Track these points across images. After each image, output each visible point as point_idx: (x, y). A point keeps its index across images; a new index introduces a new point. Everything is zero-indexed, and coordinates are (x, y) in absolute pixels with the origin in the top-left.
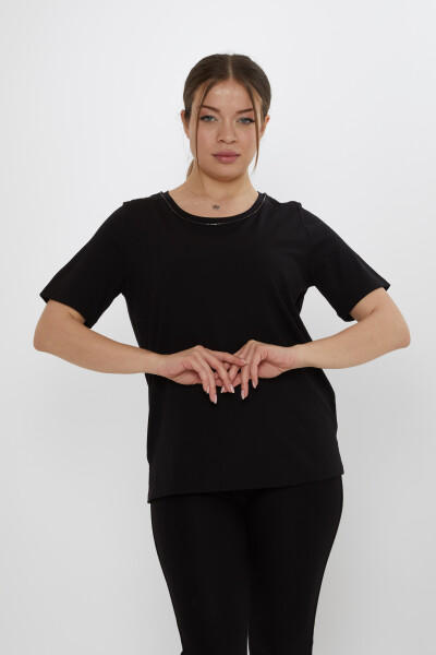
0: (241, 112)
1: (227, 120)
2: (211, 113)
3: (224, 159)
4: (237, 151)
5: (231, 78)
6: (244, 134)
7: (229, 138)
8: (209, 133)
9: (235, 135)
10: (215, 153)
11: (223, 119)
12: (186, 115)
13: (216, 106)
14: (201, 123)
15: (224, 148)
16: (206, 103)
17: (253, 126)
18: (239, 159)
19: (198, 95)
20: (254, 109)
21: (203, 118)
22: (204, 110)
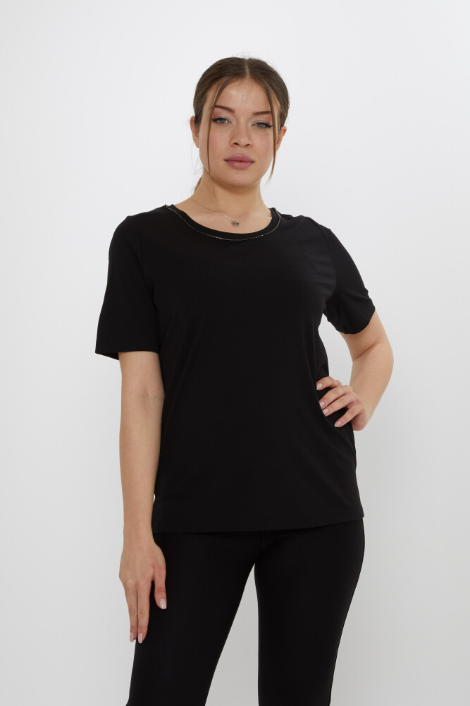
0: (257, 114)
1: (242, 121)
2: (224, 114)
3: (237, 164)
4: (253, 157)
5: (248, 76)
6: (259, 139)
7: (244, 141)
8: (222, 137)
9: (250, 139)
10: (226, 157)
11: (238, 120)
12: (196, 121)
13: (231, 106)
14: (213, 125)
15: (239, 152)
16: (219, 103)
17: (270, 131)
18: (252, 167)
19: (211, 95)
20: (271, 112)
21: (215, 120)
22: (217, 110)
